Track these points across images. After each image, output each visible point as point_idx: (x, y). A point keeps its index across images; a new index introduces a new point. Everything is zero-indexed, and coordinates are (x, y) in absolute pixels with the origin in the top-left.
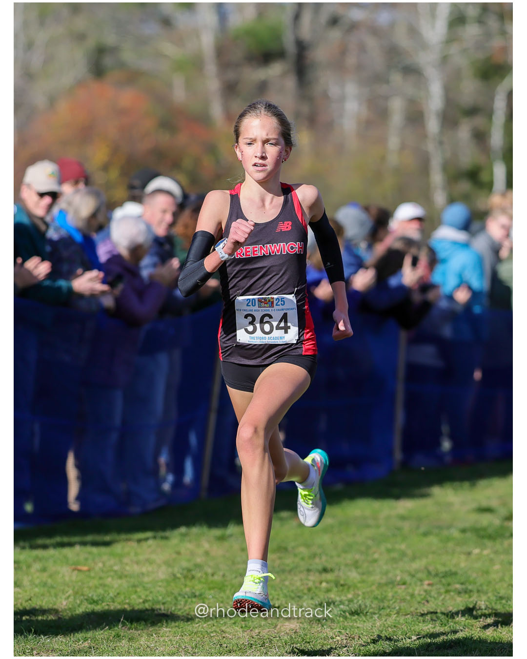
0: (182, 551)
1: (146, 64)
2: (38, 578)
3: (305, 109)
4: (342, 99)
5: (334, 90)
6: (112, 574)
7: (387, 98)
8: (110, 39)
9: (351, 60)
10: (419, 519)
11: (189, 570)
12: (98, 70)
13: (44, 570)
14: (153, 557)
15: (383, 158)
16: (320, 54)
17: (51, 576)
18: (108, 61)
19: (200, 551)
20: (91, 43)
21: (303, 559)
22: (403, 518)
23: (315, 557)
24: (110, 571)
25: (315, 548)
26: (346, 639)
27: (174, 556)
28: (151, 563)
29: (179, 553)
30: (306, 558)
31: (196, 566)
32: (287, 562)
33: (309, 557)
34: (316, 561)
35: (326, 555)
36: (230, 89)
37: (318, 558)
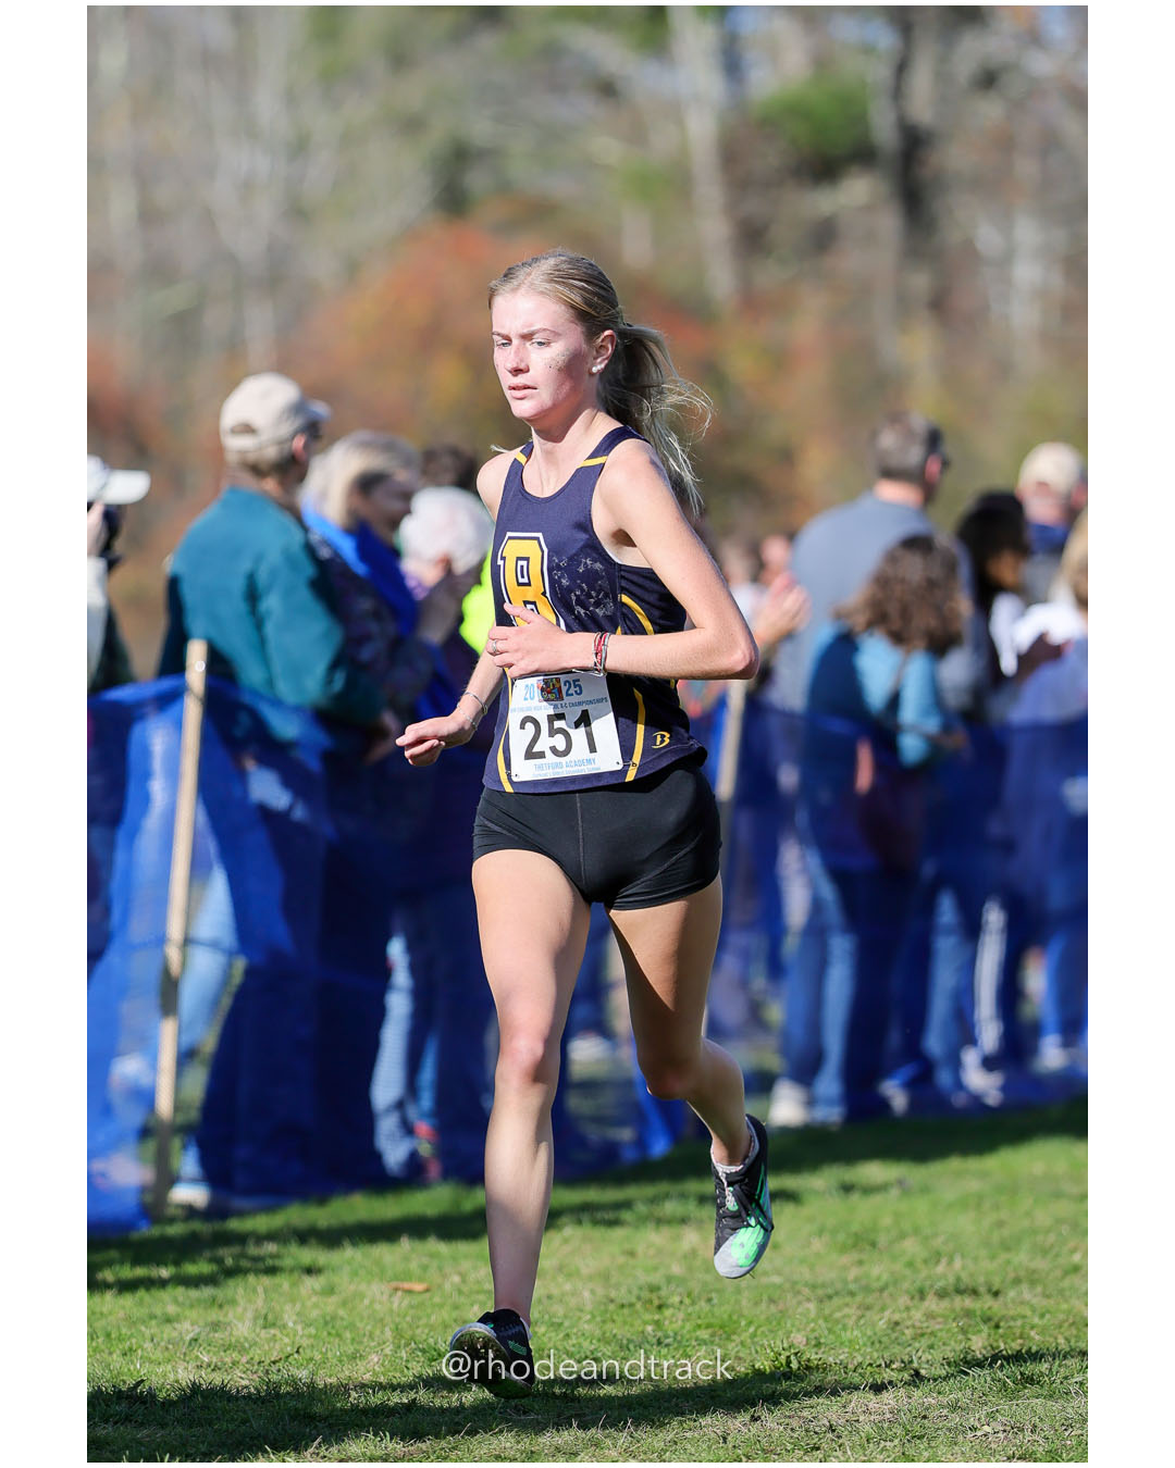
0: (640, 1249)
1: (559, 187)
2: (316, 1306)
3: (921, 282)
4: (1006, 259)
5: (987, 237)
6: (481, 1297)
8: (480, 128)
9: (1025, 169)
11: (654, 1289)
12: (453, 200)
13: (330, 1290)
14: (574, 1261)
16: (955, 157)
17: (344, 1303)
18: (477, 181)
19: (679, 1250)
20: (437, 136)
23: (938, 1262)
24: (478, 1292)
25: (938, 1242)
26: (1005, 1431)
27: (621, 1260)
28: (569, 1276)
29: (632, 1254)
30: (919, 1264)
31: (669, 1279)
32: (875, 1271)
33: (925, 1261)
34: (940, 1269)
35: (963, 1256)
36: (752, 239)
37: (944, 1261)
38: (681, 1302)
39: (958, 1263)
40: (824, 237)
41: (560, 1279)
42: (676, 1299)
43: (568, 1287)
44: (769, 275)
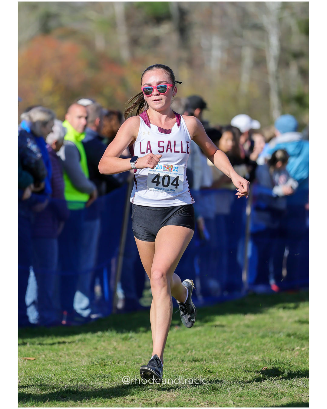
0: (99, 347)
1: (76, 26)
3: (184, 54)
4: (210, 49)
5: (204, 42)
6: (51, 362)
7: (241, 47)
8: (53, 8)
9: (216, 22)
10: (259, 327)
11: (103, 360)
12: (45, 30)
14: (79, 351)
15: (238, 88)
16: (195, 17)
18: (52, 23)
19: (111, 347)
20: (41, 10)
21: (179, 352)
22: (248, 326)
23: (188, 352)
24: (50, 360)
25: (188, 346)
26: (207, 404)
27: (93, 350)
28: (78, 355)
29: (96, 349)
30: (182, 352)
31: (107, 356)
32: (169, 354)
33: (184, 352)
34: (188, 354)
35: (195, 350)
36: (134, 42)
37: (190, 351)
38: (111, 364)
39: (194, 352)
40: (157, 41)
41: (75, 356)
42: (110, 363)
43: (77, 359)
44: (140, 52)
